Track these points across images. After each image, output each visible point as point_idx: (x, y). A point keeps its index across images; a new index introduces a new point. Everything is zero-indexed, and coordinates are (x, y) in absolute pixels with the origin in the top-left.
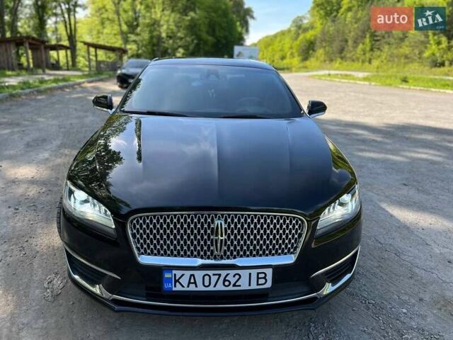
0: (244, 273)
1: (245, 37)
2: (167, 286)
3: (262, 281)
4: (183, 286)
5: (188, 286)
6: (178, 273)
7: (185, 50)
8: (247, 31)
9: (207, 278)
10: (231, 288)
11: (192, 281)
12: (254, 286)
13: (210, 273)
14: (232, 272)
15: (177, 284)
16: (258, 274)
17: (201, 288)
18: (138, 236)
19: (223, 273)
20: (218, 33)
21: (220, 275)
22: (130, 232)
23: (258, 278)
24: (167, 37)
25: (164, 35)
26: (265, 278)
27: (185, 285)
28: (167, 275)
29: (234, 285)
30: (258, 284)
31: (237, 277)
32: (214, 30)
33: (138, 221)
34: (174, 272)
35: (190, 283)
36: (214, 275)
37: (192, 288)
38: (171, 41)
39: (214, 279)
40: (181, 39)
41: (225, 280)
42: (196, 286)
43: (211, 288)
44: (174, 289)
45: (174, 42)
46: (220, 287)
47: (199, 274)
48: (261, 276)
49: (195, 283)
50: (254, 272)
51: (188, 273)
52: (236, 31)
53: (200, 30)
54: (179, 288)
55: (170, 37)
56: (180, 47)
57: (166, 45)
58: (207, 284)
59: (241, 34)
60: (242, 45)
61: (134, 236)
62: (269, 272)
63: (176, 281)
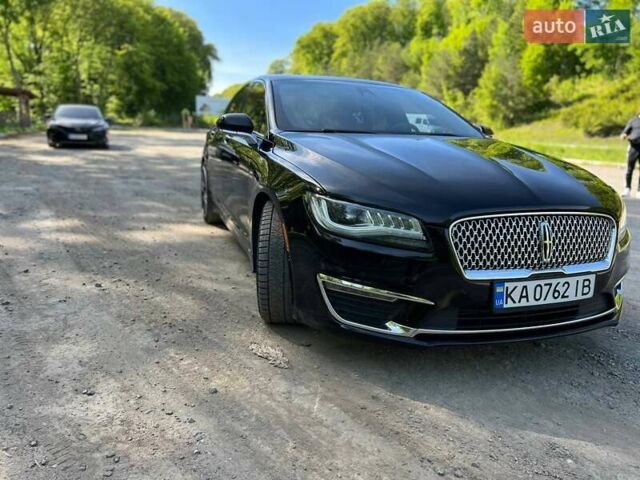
0: (572, 281)
1: (208, 85)
2: (498, 303)
3: (586, 290)
4: (514, 302)
5: (520, 301)
6: (510, 286)
7: (121, 99)
8: (210, 76)
9: (539, 289)
10: (560, 300)
11: (524, 294)
12: (580, 297)
13: (542, 282)
14: (562, 280)
15: (509, 299)
17: (532, 302)
18: (461, 246)
19: (554, 282)
20: (169, 77)
21: (550, 285)
23: (584, 286)
24: (90, 79)
25: (84, 76)
26: (588, 286)
27: (517, 300)
28: (499, 290)
29: (563, 297)
30: (583, 294)
31: (566, 285)
32: (163, 72)
33: (459, 228)
34: (506, 284)
35: (521, 297)
36: (546, 285)
37: (524, 303)
38: (96, 86)
39: (545, 289)
40: (112, 82)
41: (555, 291)
42: (528, 301)
43: (541, 302)
44: (505, 306)
45: (102, 87)
46: (550, 300)
47: (531, 285)
48: (587, 283)
49: (527, 297)
50: (581, 279)
51: (521, 285)
52: (196, 75)
53: (142, 71)
54: (510, 304)
55: (95, 81)
56: (111, 94)
57: (88, 92)
58: (538, 297)
59: (202, 80)
60: (204, 94)
61: (456, 244)
62: (592, 278)
63: (508, 296)
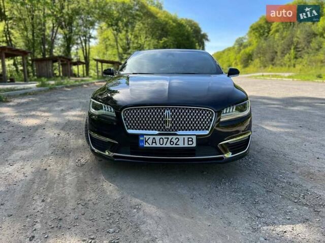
0: (181, 138)
2: (141, 144)
3: (190, 143)
4: (149, 144)
6: (147, 137)
9: (161, 140)
10: (174, 146)
12: (186, 145)
13: (163, 137)
14: (175, 137)
16: (188, 138)
17: (158, 145)
18: (127, 119)
19: (170, 137)
21: (168, 138)
22: (123, 118)
23: (188, 141)
26: (192, 141)
27: (151, 144)
28: (141, 139)
29: (176, 144)
30: (188, 144)
31: (177, 140)
33: (127, 112)
34: (145, 136)
35: (153, 142)
36: (165, 138)
37: (154, 145)
39: (165, 140)
41: (171, 141)
42: (156, 144)
43: (164, 146)
44: (145, 146)
46: (168, 145)
47: (157, 138)
48: (190, 139)
49: (155, 142)
50: (186, 137)
51: (152, 137)
54: (147, 145)
58: (161, 143)
61: (125, 119)
62: (194, 138)
63: (146, 142)
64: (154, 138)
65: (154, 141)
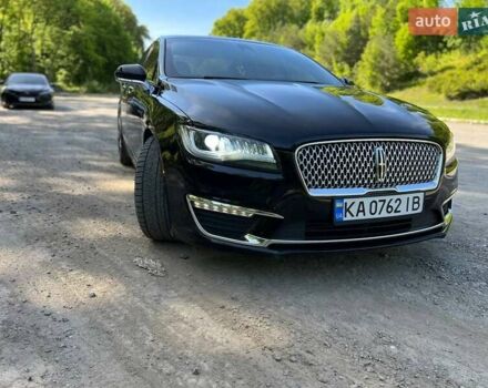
0: (403, 198)
2: (338, 216)
3: (416, 206)
4: (352, 216)
5: (357, 215)
6: (349, 201)
9: (374, 204)
10: (393, 214)
12: (410, 212)
13: (377, 199)
14: (395, 198)
15: (348, 213)
16: (414, 198)
17: (368, 216)
19: (388, 198)
20: (109, 52)
21: (384, 201)
23: (414, 203)
24: (43, 54)
25: (38, 52)
26: (418, 203)
27: (355, 214)
28: (338, 205)
29: (396, 211)
30: (413, 209)
31: (398, 202)
32: (104, 49)
33: (304, 152)
34: (345, 200)
35: (359, 211)
36: (380, 201)
37: (361, 216)
38: (48, 60)
39: (380, 205)
40: (62, 57)
41: (389, 206)
42: (364, 215)
43: (376, 216)
44: (345, 219)
45: (53, 61)
46: (384, 214)
47: (367, 201)
48: (416, 200)
49: (363, 211)
50: (411, 196)
51: (358, 201)
53: (86, 48)
54: (349, 218)
55: (47, 56)
56: (60, 67)
57: (41, 65)
58: (373, 211)
61: (301, 166)
62: (421, 195)
63: (347, 211)
64: (362, 203)
65: (361, 210)
